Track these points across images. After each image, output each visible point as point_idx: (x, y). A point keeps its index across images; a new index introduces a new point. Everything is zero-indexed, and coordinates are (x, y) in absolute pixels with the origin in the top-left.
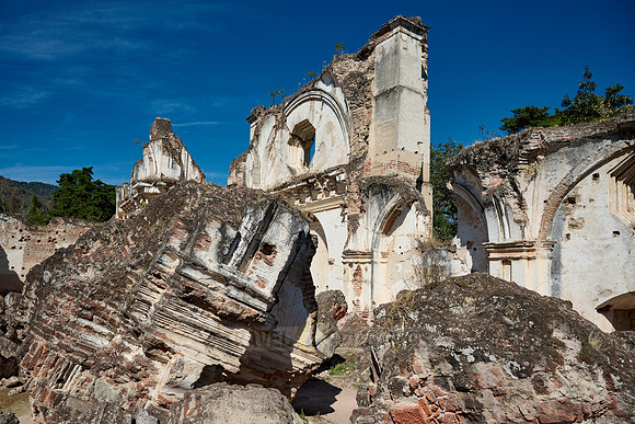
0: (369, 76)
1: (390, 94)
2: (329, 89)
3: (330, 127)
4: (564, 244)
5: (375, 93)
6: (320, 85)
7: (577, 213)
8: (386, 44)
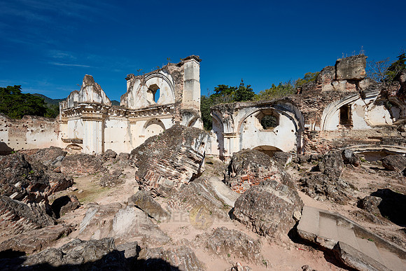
0: (182, 74)
1: (190, 81)
2: (166, 74)
3: (166, 89)
4: (243, 134)
5: (184, 80)
6: (162, 72)
7: (246, 126)
8: (188, 63)
